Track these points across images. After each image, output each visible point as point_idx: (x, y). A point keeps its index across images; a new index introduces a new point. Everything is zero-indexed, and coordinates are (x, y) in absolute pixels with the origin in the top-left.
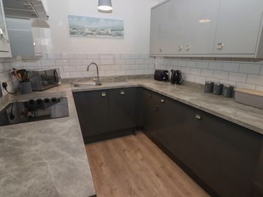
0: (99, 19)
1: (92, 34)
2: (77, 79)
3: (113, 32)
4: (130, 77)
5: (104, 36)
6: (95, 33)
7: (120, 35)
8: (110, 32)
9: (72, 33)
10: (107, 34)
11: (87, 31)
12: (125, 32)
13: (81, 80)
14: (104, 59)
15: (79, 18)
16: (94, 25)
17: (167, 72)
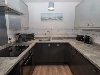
0: (52, 14)
1: (49, 20)
2: (42, 37)
3: (58, 19)
4: (65, 38)
5: (54, 20)
6: (50, 19)
7: (61, 20)
8: (56, 19)
9: (42, 20)
10: (55, 19)
11: (47, 19)
12: (63, 18)
13: (43, 38)
14: (53, 30)
15: (44, 14)
16: (50, 16)
17: (83, 36)
